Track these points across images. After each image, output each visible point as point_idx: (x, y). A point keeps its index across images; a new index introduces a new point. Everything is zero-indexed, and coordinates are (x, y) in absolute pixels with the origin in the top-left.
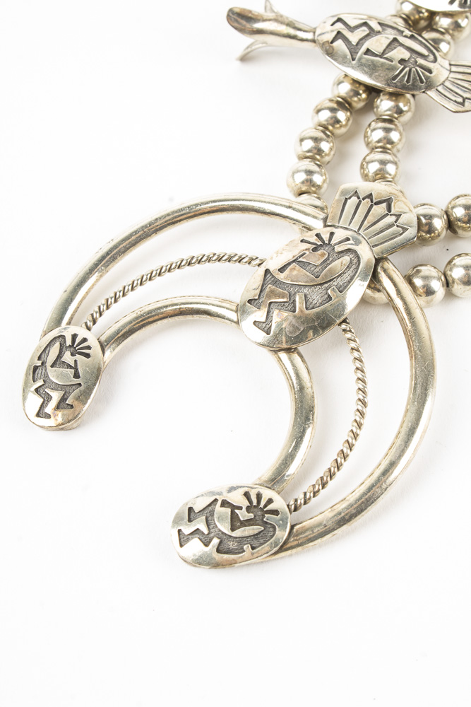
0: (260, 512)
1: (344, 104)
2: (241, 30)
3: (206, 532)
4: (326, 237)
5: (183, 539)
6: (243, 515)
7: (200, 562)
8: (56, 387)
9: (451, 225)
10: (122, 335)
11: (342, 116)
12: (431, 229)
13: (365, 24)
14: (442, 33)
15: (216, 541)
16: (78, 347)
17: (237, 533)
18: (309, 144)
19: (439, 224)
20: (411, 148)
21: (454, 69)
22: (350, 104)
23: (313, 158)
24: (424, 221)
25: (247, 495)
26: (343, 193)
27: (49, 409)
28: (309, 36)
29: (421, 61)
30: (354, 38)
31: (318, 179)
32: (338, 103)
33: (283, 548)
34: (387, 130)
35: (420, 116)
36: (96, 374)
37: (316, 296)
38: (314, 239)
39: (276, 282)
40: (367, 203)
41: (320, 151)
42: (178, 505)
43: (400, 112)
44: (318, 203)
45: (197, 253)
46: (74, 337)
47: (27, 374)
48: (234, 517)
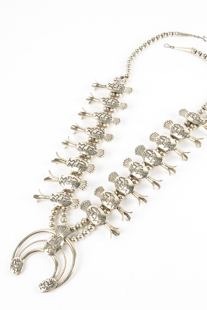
0: (52, 282)
1: (56, 209)
2: (37, 198)
3: (44, 287)
4: (56, 235)
5: (41, 289)
6: (49, 283)
7: (44, 292)
8: (16, 268)
9: (76, 228)
10: (25, 258)
11: (56, 211)
12: (73, 230)
13: (57, 195)
14: (71, 193)
15: (46, 288)
16: (18, 261)
17: (49, 286)
18: (51, 217)
19: (74, 228)
20: (69, 214)
21: (74, 200)
22: (57, 209)
23: (52, 220)
24: (72, 228)
25: (50, 280)
26: (58, 226)
27: (15, 272)
28: (48, 198)
29: (68, 200)
30: (56, 198)
31: (53, 224)
32: (55, 209)
33: (57, 287)
34: (64, 213)
35: (70, 208)
36: (22, 264)
37: (56, 246)
38: (54, 236)
39: (49, 244)
40: (62, 228)
41: (53, 218)
42: (39, 283)
43: (66, 208)
44: (54, 228)
45: (35, 241)
46: (17, 259)
47: (11, 267)
48: (48, 284)
